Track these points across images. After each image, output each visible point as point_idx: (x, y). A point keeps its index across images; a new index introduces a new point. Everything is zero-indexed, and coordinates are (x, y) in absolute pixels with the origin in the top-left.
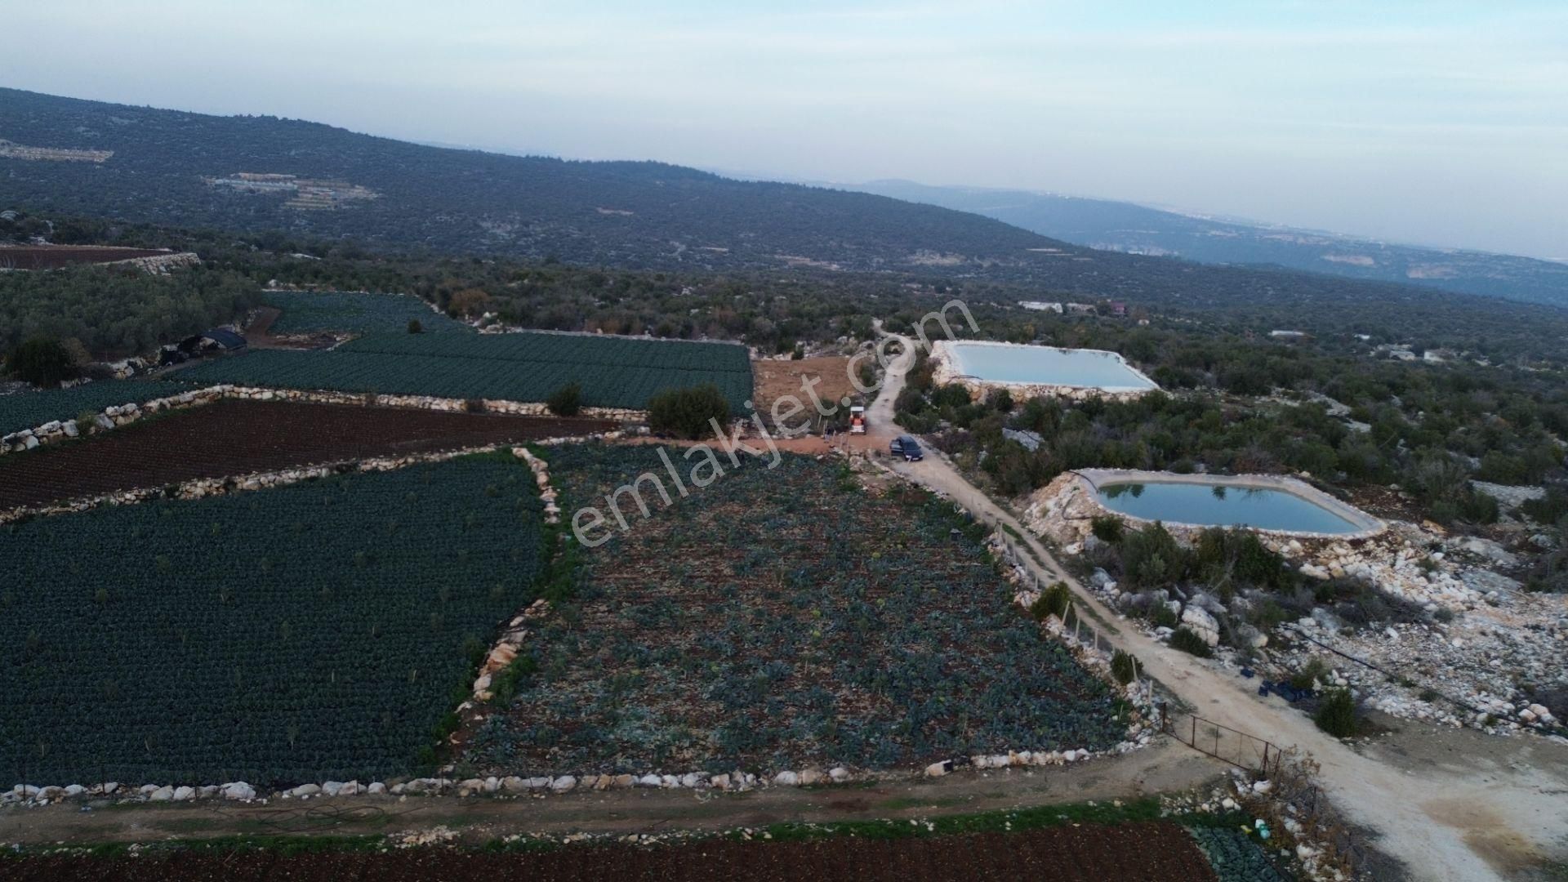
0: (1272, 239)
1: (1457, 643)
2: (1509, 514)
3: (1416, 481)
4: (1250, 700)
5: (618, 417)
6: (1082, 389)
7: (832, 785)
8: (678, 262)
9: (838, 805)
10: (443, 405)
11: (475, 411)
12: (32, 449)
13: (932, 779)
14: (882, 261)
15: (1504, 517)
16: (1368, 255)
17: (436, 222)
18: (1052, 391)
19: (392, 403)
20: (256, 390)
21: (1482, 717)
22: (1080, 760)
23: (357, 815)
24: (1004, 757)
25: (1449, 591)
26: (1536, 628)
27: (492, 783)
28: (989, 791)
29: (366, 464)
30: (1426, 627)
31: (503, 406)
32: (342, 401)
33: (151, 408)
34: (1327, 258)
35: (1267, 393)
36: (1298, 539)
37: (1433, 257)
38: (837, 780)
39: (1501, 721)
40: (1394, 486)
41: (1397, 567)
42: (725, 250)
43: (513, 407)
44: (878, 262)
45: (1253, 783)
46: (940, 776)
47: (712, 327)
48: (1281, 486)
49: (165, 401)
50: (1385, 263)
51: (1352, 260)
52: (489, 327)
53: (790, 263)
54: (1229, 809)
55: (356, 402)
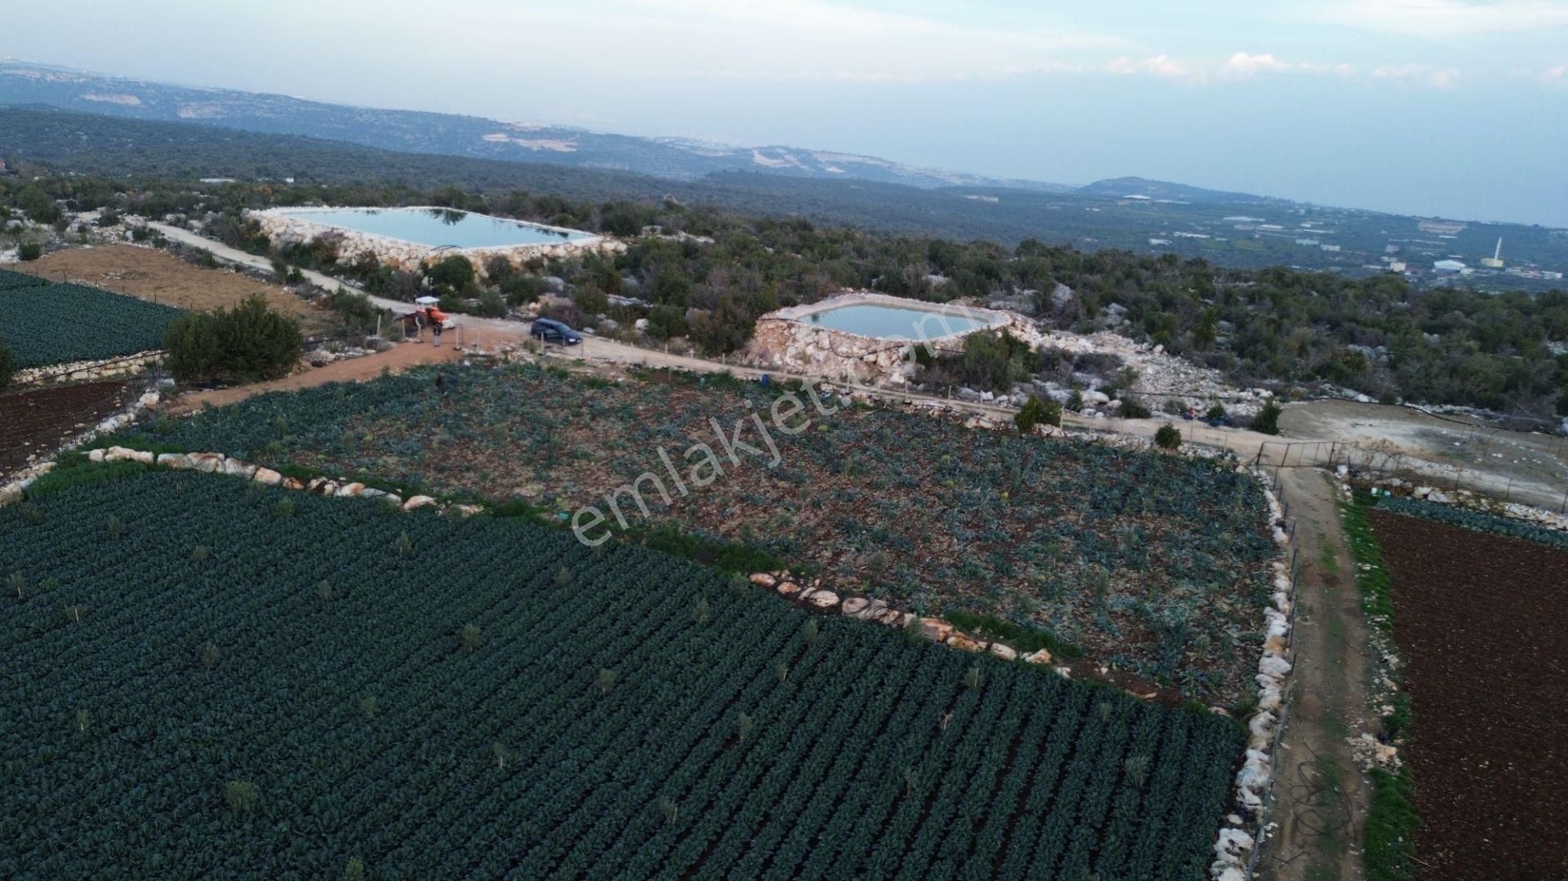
0: (13, 75)
5: (76, 376)
16: (131, 94)
34: (87, 97)
37: (201, 96)
45: (1338, 472)
46: (1289, 541)
50: (152, 103)
51: (115, 99)
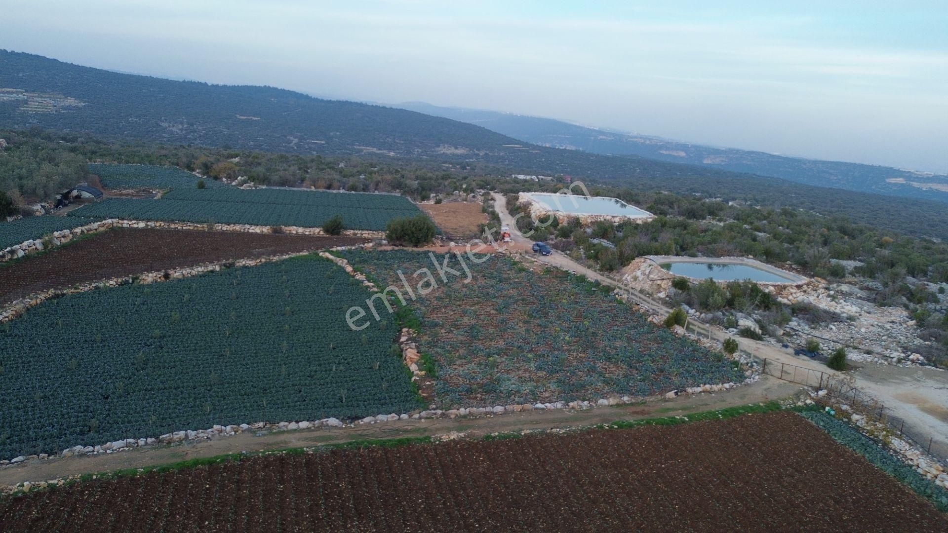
1: (863, 330)
2: (850, 274)
3: (804, 258)
4: (792, 358)
6: (617, 217)
7: (625, 404)
8: (294, 150)
9: (637, 413)
10: (257, 230)
11: (278, 233)
12: (21, 257)
13: (669, 400)
14: (420, 151)
15: (847, 275)
16: (683, 150)
17: (130, 123)
18: (601, 218)
19: (224, 229)
20: (133, 222)
21: (894, 360)
22: (732, 387)
23: (407, 429)
24: (699, 388)
25: (848, 308)
26: (893, 322)
27: (462, 411)
28: (700, 403)
29: (239, 262)
30: (846, 324)
31: (294, 230)
32: (191, 228)
33: (77, 232)
34: (661, 152)
35: (704, 218)
36: (773, 286)
38: (627, 402)
39: (903, 361)
40: (788, 262)
41: (820, 298)
42: (322, 142)
43: (301, 230)
44: (418, 151)
45: (817, 392)
46: (673, 398)
47: (381, 185)
48: (744, 263)
49: (83, 228)
50: (692, 155)
51: (675, 153)
52: (245, 185)
53: (365, 151)
54: (810, 404)
55: (201, 229)
